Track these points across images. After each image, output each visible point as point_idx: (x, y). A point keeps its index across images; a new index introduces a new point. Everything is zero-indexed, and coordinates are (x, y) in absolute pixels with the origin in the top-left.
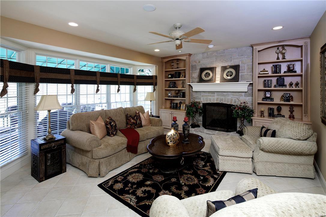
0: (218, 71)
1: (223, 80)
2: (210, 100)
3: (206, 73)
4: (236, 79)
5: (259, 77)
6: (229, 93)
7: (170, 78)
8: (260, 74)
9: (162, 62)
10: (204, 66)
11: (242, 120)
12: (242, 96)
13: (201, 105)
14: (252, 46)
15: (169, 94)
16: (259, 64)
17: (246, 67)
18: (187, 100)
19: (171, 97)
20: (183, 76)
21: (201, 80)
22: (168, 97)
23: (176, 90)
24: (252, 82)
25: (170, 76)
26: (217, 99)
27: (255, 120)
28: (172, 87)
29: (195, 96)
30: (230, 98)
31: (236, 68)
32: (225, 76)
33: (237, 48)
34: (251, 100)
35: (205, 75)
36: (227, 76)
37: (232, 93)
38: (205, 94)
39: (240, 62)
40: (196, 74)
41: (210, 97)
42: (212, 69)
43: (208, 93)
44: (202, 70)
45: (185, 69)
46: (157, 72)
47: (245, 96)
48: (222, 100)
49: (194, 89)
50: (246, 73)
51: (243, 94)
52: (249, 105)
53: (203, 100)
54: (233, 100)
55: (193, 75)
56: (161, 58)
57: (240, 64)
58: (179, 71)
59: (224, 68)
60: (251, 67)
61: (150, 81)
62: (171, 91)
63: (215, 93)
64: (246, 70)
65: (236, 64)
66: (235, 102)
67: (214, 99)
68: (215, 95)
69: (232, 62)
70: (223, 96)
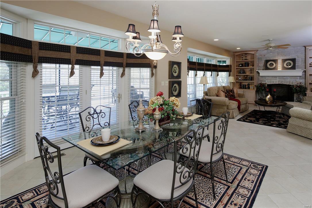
0: (280, 62)
1: (284, 68)
2: (273, 82)
3: (271, 64)
4: (293, 68)
5: (310, 66)
6: (288, 77)
7: (240, 66)
8: (310, 64)
9: (234, 55)
10: (268, 59)
11: (298, 94)
12: (298, 79)
13: (266, 85)
14: (305, 47)
15: (240, 78)
16: (310, 58)
17: (300, 60)
18: (256, 82)
19: (241, 80)
20: (251, 65)
21: (267, 68)
22: (239, 80)
23: (245, 76)
24: (305, 70)
25: (241, 65)
26: (279, 81)
27: (308, 94)
28: (243, 73)
29: (261, 80)
30: (288, 80)
31: (294, 60)
32: (285, 65)
33: (294, 47)
34: (304, 81)
35: (269, 65)
36: (287, 65)
37: (290, 77)
38: (270, 78)
39: (296, 57)
40: (262, 64)
41: (273, 80)
42: (275, 61)
43: (271, 77)
44: (267, 61)
45: (254, 61)
46: (231, 62)
47: (300, 79)
48: (283, 82)
49: (261, 75)
50: (300, 64)
51: (299, 77)
52: (303, 84)
53: (268, 82)
54: (291, 82)
55: (260, 65)
56: (233, 52)
57: (296, 58)
58: (248, 62)
59: (284, 61)
60: (304, 60)
61: (227, 69)
62: (241, 76)
63: (277, 77)
64: (300, 61)
65: (293, 58)
66: (292, 83)
67: (276, 82)
68: (277, 78)
69: (290, 56)
70: (283, 79)
